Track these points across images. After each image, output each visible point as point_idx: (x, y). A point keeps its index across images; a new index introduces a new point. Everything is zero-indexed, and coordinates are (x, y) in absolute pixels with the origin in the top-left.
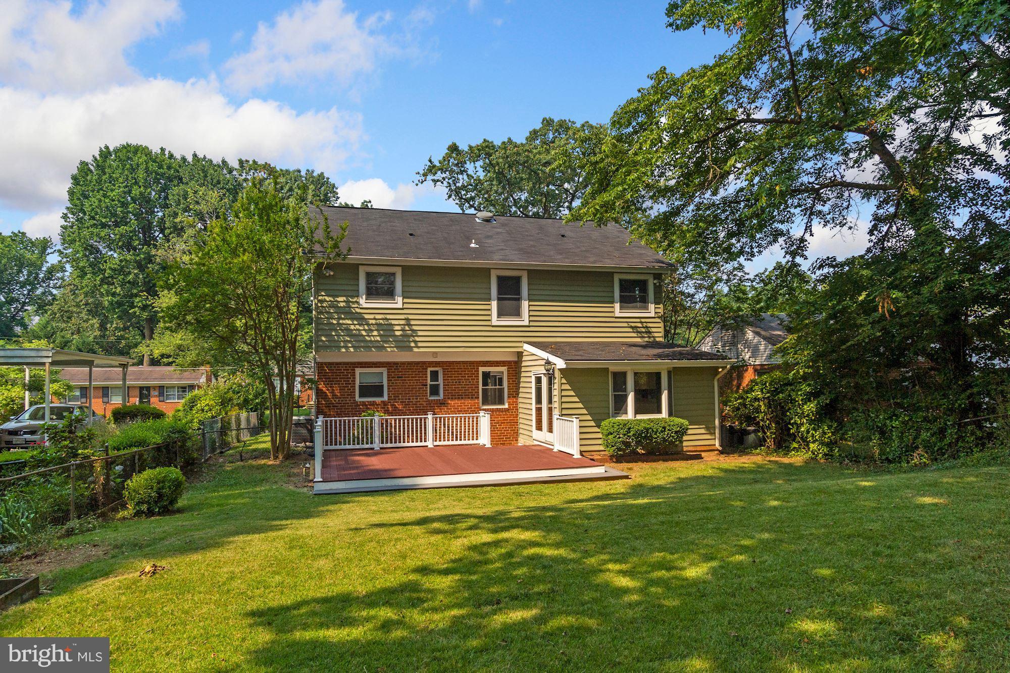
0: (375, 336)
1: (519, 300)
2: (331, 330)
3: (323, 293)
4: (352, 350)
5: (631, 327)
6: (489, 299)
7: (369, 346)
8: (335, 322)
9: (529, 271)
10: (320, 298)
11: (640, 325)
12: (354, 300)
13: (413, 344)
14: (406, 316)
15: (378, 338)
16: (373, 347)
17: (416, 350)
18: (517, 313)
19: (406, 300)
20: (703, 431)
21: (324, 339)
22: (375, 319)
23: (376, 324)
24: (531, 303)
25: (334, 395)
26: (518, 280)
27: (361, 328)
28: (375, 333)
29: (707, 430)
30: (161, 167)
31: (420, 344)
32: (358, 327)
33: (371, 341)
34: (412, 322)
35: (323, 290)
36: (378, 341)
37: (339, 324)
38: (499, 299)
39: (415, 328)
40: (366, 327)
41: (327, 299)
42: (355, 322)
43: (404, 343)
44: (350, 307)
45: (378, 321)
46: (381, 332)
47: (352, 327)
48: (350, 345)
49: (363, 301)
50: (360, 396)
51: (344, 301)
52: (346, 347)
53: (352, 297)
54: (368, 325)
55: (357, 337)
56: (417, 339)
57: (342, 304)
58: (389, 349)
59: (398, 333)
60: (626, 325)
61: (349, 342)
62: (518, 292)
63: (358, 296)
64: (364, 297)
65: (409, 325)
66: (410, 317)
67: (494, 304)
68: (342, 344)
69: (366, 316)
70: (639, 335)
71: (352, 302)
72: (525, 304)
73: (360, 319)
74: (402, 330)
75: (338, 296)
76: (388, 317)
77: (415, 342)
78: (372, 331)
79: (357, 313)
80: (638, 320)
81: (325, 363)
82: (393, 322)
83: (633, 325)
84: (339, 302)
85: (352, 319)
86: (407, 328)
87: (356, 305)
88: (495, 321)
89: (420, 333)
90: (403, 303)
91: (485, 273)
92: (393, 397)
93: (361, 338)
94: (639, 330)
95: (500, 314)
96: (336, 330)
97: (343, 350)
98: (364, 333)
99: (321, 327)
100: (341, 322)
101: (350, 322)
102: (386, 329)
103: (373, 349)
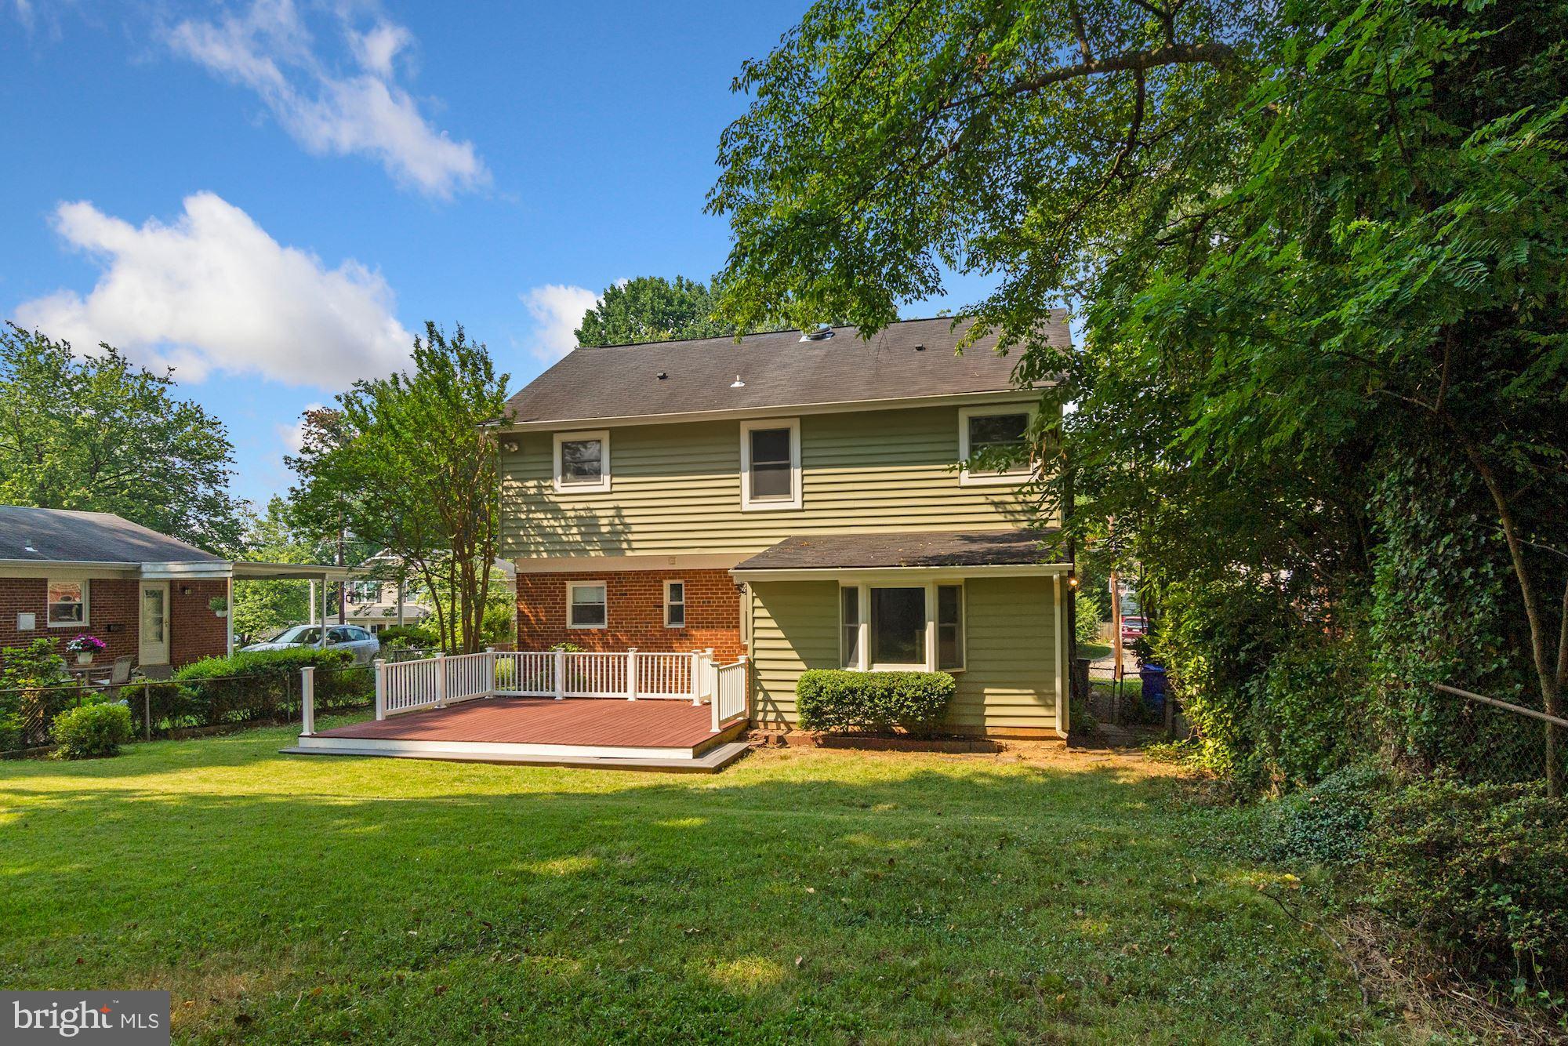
0: (575, 535)
1: (788, 467)
2: (519, 528)
3: (509, 477)
4: (545, 555)
5: (993, 503)
6: (738, 470)
7: (565, 548)
8: (523, 516)
9: (804, 420)
10: (505, 484)
11: (1011, 499)
12: (547, 484)
13: (625, 545)
14: (615, 504)
15: (578, 538)
16: (572, 550)
17: (629, 553)
18: (785, 489)
19: (615, 480)
20: (1030, 700)
21: (510, 541)
22: (574, 510)
23: (576, 517)
24: (805, 472)
25: (538, 620)
26: (785, 434)
27: (556, 524)
28: (575, 530)
29: (1039, 699)
30: (669, 302)
31: (635, 545)
32: (552, 522)
33: (569, 542)
34: (625, 512)
35: (509, 472)
36: (577, 542)
37: (528, 519)
38: (755, 469)
39: (628, 520)
40: (563, 523)
41: (514, 484)
42: (549, 516)
43: (613, 543)
44: (542, 495)
45: (578, 513)
46: (583, 529)
47: (545, 523)
48: (542, 549)
49: (557, 484)
50: (575, 621)
51: (535, 487)
52: (538, 552)
53: (545, 479)
54: (566, 518)
55: (550, 537)
56: (631, 537)
57: (532, 491)
58: (593, 554)
59: (604, 529)
60: (982, 500)
61: (542, 544)
62: (786, 454)
63: (551, 478)
64: (560, 478)
65: (620, 516)
66: (622, 504)
67: (746, 477)
68: (533, 548)
69: (563, 507)
70: (1009, 517)
71: (545, 487)
72: (796, 473)
73: (555, 510)
74: (611, 525)
75: (527, 480)
76: (592, 505)
77: (629, 541)
78: (571, 527)
79: (550, 502)
80: (1008, 490)
81: (527, 575)
82: (599, 513)
83: (996, 499)
84: (528, 488)
85: (545, 511)
86: (617, 521)
87: (550, 492)
88: (747, 504)
89: (635, 528)
90: (612, 484)
91: (730, 428)
92: (615, 625)
93: (556, 539)
94: (1009, 507)
95: (757, 492)
96: (524, 528)
97: (534, 556)
98: (560, 531)
99: (507, 524)
100: (531, 516)
101: (541, 516)
102: (588, 524)
103: (572, 554)
